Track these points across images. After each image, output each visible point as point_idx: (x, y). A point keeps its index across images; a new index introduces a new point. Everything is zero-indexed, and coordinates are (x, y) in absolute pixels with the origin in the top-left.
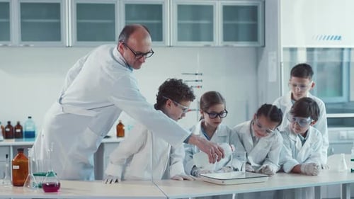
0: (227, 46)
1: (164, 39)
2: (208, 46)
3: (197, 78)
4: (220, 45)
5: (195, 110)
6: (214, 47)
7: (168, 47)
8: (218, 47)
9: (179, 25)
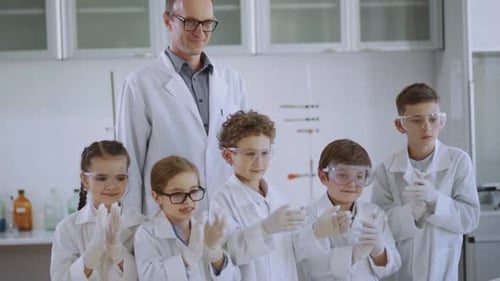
0: (366, 51)
1: (243, 40)
2: (329, 51)
3: (311, 113)
4: (355, 49)
5: (306, 175)
6: (344, 53)
7: (252, 55)
8: (352, 52)
9: (274, 13)
